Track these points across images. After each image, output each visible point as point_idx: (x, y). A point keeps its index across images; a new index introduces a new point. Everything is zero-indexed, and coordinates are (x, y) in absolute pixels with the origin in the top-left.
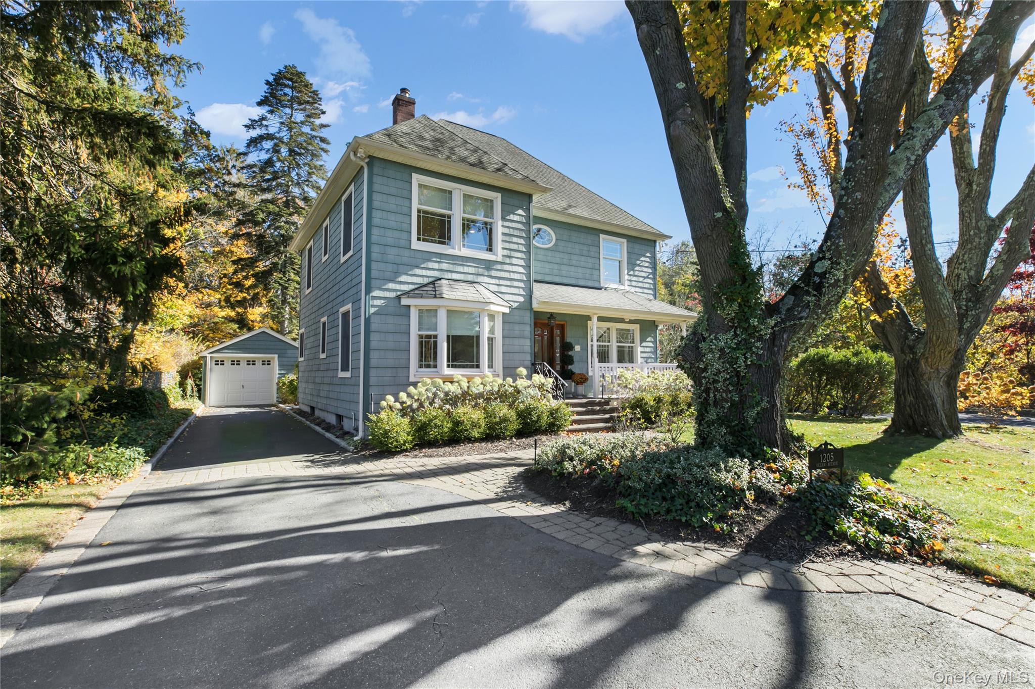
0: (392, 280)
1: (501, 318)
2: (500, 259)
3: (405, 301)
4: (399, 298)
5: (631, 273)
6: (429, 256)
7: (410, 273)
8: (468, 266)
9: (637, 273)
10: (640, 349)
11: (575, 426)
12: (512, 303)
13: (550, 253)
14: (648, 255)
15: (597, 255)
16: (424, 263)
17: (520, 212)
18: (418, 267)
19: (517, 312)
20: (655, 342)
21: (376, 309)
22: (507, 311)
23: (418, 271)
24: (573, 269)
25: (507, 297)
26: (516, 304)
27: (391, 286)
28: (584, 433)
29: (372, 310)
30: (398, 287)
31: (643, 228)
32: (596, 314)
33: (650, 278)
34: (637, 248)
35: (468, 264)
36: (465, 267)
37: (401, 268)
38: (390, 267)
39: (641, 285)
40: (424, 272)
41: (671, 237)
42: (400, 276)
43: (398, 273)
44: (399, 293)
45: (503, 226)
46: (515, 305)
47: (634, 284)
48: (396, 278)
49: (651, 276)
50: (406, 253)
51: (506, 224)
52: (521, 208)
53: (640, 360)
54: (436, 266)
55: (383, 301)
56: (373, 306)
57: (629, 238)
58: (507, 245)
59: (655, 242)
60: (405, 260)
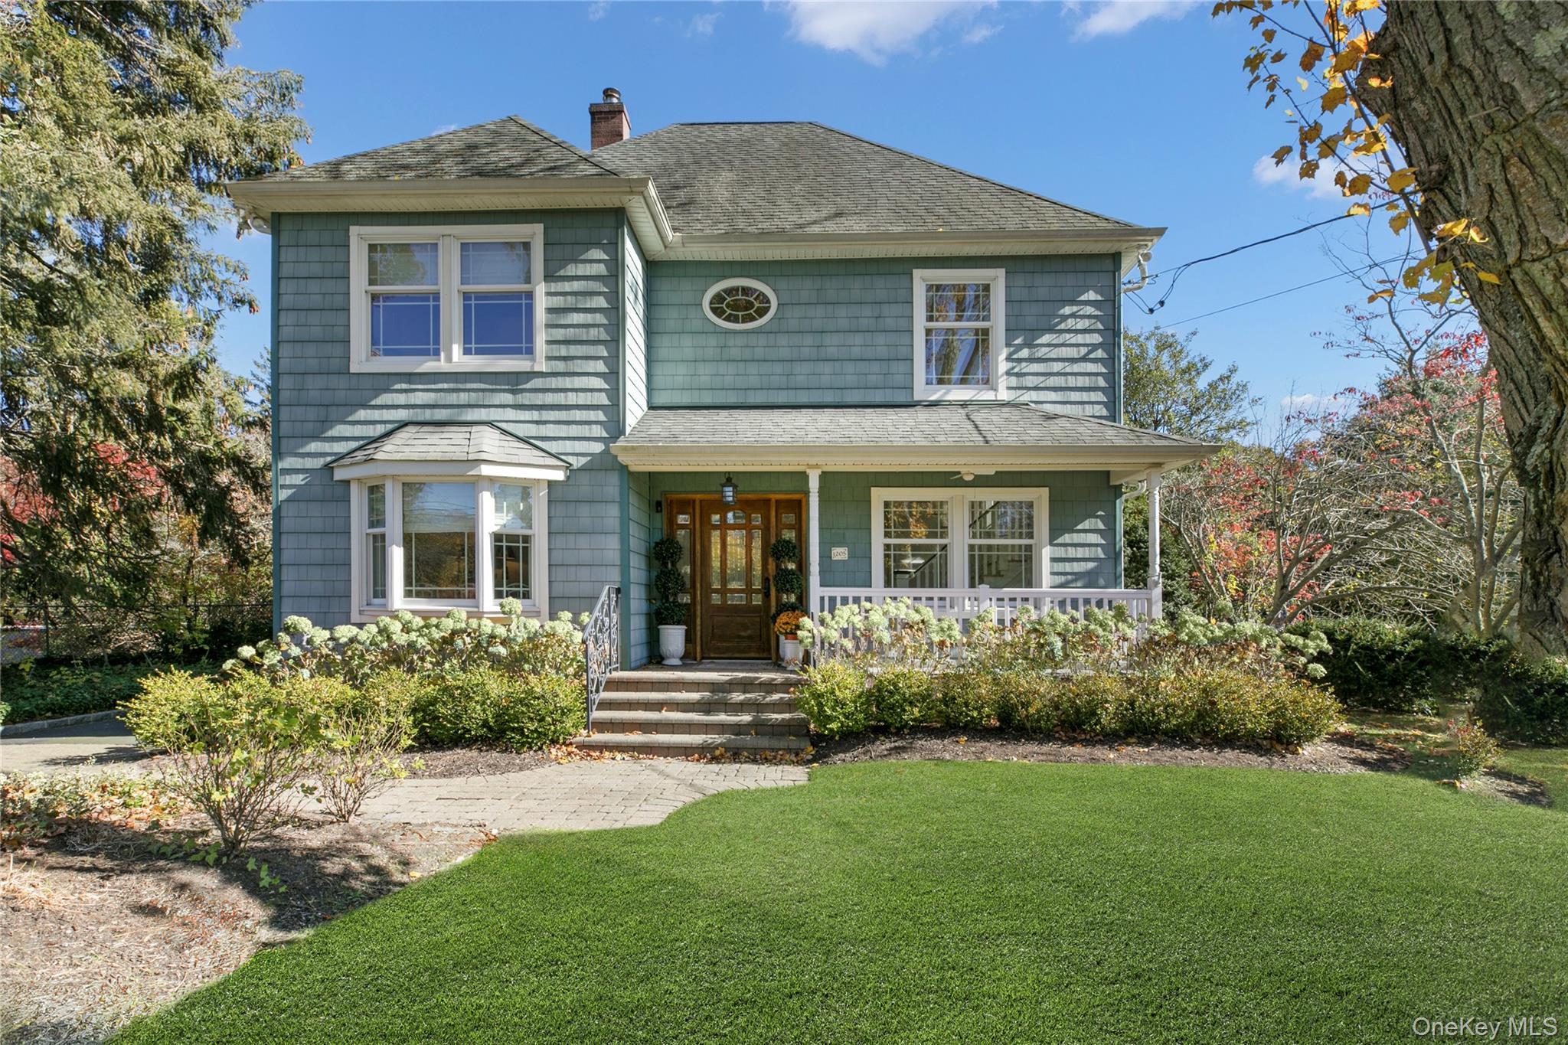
0: (316, 437)
1: (544, 492)
2: (542, 366)
3: (339, 474)
4: (328, 468)
5: (1025, 353)
6: (384, 382)
7: (350, 419)
8: (469, 390)
9: (1042, 352)
10: (1047, 552)
11: (598, 737)
12: (570, 459)
13: (762, 340)
14: (1091, 295)
15: (903, 323)
16: (376, 397)
17: (596, 254)
18: (365, 406)
19: (584, 479)
20: (1109, 532)
21: (290, 492)
22: (559, 475)
23: (362, 414)
24: (827, 368)
25: (553, 447)
26: (583, 460)
27: (314, 447)
28: (619, 756)
29: (284, 494)
30: (326, 447)
31: (1079, 225)
32: (816, 466)
33: (1095, 360)
34: (1045, 285)
35: (469, 386)
36: (462, 394)
37: (334, 413)
38: (312, 413)
39: (1053, 381)
40: (376, 415)
41: (1160, 232)
42: (331, 428)
43: (327, 423)
44: (329, 459)
45: (548, 294)
46: (577, 462)
47: (1030, 381)
48: (323, 432)
49: (1100, 353)
50: (342, 382)
51: (556, 287)
52: (598, 244)
53: (1046, 579)
54: (401, 399)
55: (301, 476)
56: (283, 487)
57: (1011, 263)
58: (559, 334)
59: (1116, 258)
60: (341, 396)
